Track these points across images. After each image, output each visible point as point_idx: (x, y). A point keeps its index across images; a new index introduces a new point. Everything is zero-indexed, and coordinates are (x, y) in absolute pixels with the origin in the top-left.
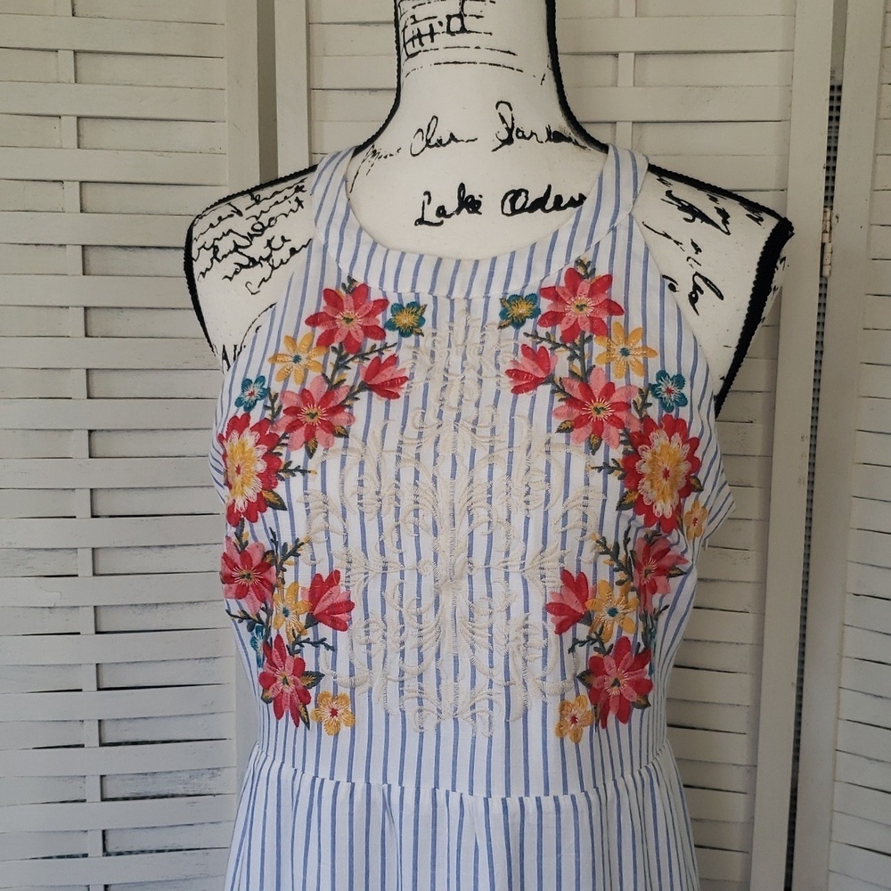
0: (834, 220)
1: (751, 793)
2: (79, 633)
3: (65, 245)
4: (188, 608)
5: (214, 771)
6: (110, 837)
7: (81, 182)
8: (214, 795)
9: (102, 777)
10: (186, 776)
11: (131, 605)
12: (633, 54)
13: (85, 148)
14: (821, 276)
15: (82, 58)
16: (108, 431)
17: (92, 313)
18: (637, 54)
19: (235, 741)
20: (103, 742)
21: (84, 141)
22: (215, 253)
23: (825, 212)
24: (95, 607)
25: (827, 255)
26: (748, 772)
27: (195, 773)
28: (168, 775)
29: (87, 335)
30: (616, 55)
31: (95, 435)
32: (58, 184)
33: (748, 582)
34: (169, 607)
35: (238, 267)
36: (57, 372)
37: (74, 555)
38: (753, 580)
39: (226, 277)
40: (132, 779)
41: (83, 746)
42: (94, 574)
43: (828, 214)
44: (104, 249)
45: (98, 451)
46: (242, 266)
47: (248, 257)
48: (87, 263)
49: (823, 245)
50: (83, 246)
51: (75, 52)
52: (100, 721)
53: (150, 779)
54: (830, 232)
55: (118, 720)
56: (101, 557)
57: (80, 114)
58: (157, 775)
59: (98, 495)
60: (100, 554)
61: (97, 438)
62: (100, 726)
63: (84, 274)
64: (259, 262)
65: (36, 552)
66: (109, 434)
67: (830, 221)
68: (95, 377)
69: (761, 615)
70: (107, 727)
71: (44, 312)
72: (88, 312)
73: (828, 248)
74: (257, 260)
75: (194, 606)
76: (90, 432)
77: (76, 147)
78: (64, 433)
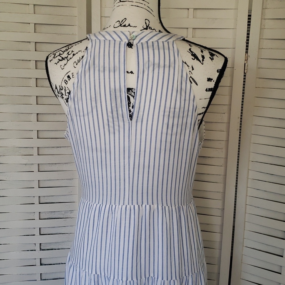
0: (248, 57)
1: (222, 216)
2: (33, 172)
3: (31, 60)
4: (65, 165)
5: (71, 211)
6: (41, 230)
7: (35, 42)
8: (71, 218)
9: (39, 212)
10: (63, 213)
11: (49, 164)
12: (193, 9)
13: (36, 33)
14: (244, 73)
15: (36, 7)
16: (42, 114)
17: (38, 80)
18: (194, 9)
19: (78, 203)
20: (40, 203)
21: (37, 31)
22: (55, 56)
23: (246, 55)
24: (38, 164)
25: (246, 67)
26: (222, 211)
27: (66, 212)
28: (58, 213)
29: (36, 86)
30: (188, 9)
31: (39, 115)
32: (28, 43)
33: (223, 158)
34: (59, 164)
35: (59, 60)
36: (28, 97)
37: (33, 149)
38: (224, 157)
39: (56, 63)
40: (48, 213)
41: (34, 204)
42: (38, 155)
43: (247, 55)
44: (42, 62)
45: (39, 120)
46: (60, 60)
47: (62, 57)
48: (37, 66)
49: (245, 64)
50: (36, 61)
51: (34, 5)
52: (39, 197)
53: (53, 213)
54: (247, 60)
55: (44, 196)
56: (40, 150)
57: (35, 23)
58: (55, 212)
59: (39, 132)
60: (40, 149)
61: (39, 116)
62: (39, 198)
63: (36, 69)
64: (64, 59)
65: (21, 148)
66: (43, 115)
67: (247, 57)
68: (39, 98)
69: (226, 167)
70: (41, 198)
71: (24, 79)
72: (37, 80)
73: (246, 65)
74: (64, 58)
75: (67, 164)
76: (37, 114)
77: (34, 32)
78: (30, 114)
